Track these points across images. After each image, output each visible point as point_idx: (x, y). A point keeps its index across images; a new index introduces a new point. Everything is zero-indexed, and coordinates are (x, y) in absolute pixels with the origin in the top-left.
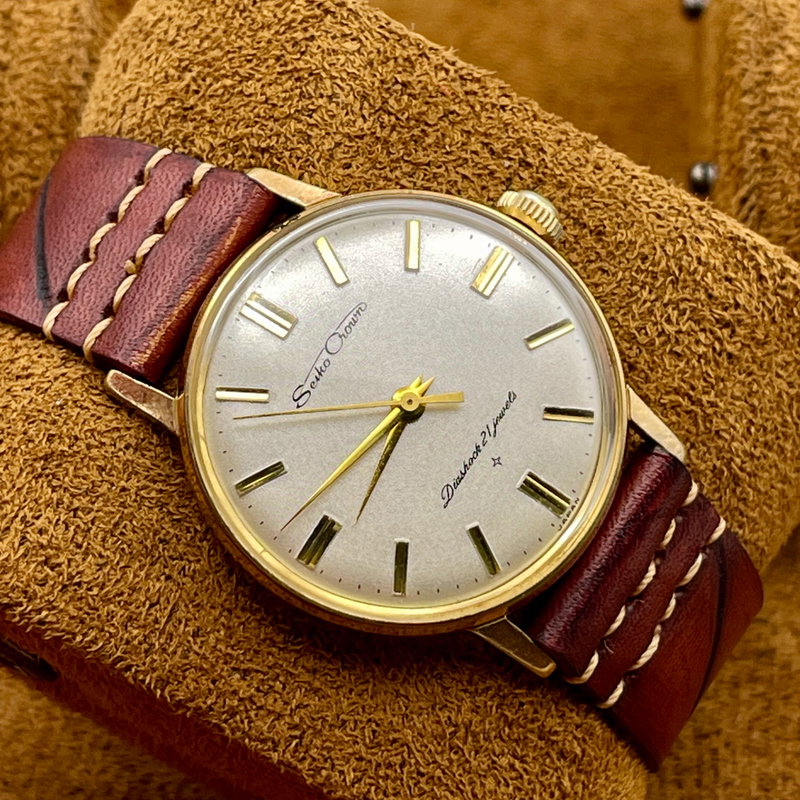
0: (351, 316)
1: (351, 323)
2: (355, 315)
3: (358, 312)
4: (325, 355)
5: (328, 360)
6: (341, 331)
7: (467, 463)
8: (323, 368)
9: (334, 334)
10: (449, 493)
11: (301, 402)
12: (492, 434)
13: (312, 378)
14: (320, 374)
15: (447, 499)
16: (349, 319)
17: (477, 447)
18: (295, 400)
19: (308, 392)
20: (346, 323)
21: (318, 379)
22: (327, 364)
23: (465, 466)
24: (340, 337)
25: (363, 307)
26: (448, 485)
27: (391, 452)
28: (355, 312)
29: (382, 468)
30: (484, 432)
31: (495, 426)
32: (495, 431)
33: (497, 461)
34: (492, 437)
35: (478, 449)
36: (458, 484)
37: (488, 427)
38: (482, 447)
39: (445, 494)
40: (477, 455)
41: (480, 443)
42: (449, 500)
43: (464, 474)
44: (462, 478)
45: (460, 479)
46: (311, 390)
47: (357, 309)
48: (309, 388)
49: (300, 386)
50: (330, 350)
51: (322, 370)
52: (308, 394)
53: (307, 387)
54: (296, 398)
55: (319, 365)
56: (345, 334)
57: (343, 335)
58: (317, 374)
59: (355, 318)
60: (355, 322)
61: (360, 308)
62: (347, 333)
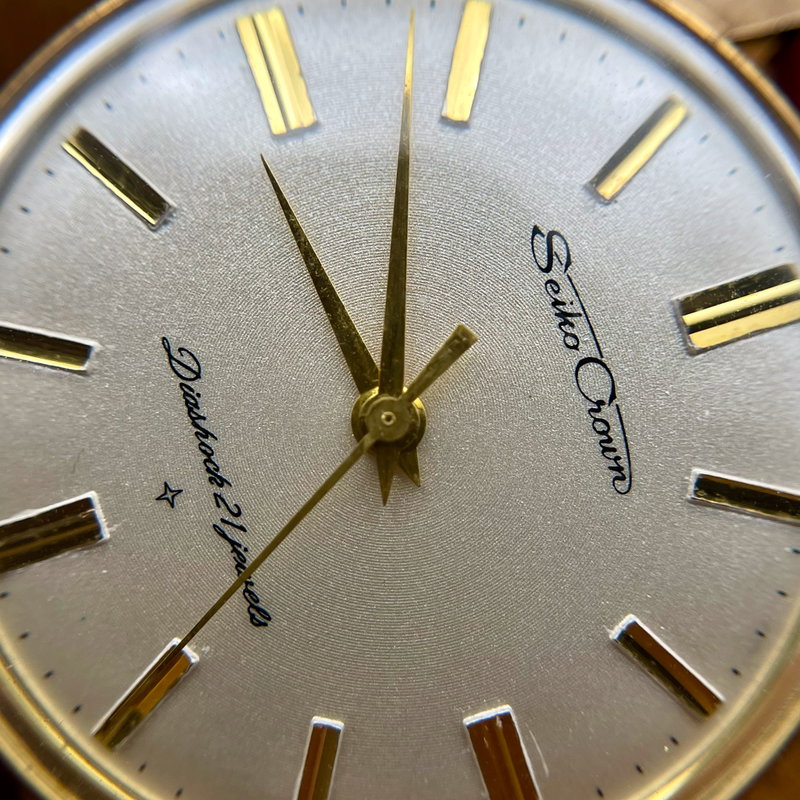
0: (621, 452)
1: (610, 440)
2: (618, 458)
3: (619, 469)
4: (587, 349)
5: (575, 347)
6: (608, 412)
7: (209, 441)
8: (566, 328)
9: (613, 397)
10: (187, 373)
11: (541, 243)
12: (227, 529)
13: (566, 294)
14: (563, 314)
15: (177, 355)
16: (617, 442)
17: (222, 482)
18: (552, 234)
19: (548, 270)
20: (615, 432)
21: (556, 303)
22: (571, 341)
23: (207, 434)
24: (600, 403)
25: (622, 486)
26: (198, 376)
27: (334, 321)
28: (623, 463)
29: (320, 281)
30: (238, 514)
31: (233, 543)
32: (223, 535)
33: (169, 495)
34: (219, 523)
35: (217, 479)
36: (186, 394)
37: (242, 528)
38: (215, 489)
39: (186, 359)
40: (208, 470)
41: (224, 491)
42: (171, 357)
43: (196, 421)
44: (190, 410)
45: (192, 405)
46: (547, 277)
47: (626, 472)
48: (552, 275)
49: (569, 263)
50: (591, 366)
51: (566, 322)
52: (544, 264)
53: (556, 273)
54: (556, 240)
55: (580, 327)
56: (598, 416)
57: (599, 410)
58: (568, 309)
59: (612, 455)
60: (605, 450)
61: (623, 478)
62: (596, 420)
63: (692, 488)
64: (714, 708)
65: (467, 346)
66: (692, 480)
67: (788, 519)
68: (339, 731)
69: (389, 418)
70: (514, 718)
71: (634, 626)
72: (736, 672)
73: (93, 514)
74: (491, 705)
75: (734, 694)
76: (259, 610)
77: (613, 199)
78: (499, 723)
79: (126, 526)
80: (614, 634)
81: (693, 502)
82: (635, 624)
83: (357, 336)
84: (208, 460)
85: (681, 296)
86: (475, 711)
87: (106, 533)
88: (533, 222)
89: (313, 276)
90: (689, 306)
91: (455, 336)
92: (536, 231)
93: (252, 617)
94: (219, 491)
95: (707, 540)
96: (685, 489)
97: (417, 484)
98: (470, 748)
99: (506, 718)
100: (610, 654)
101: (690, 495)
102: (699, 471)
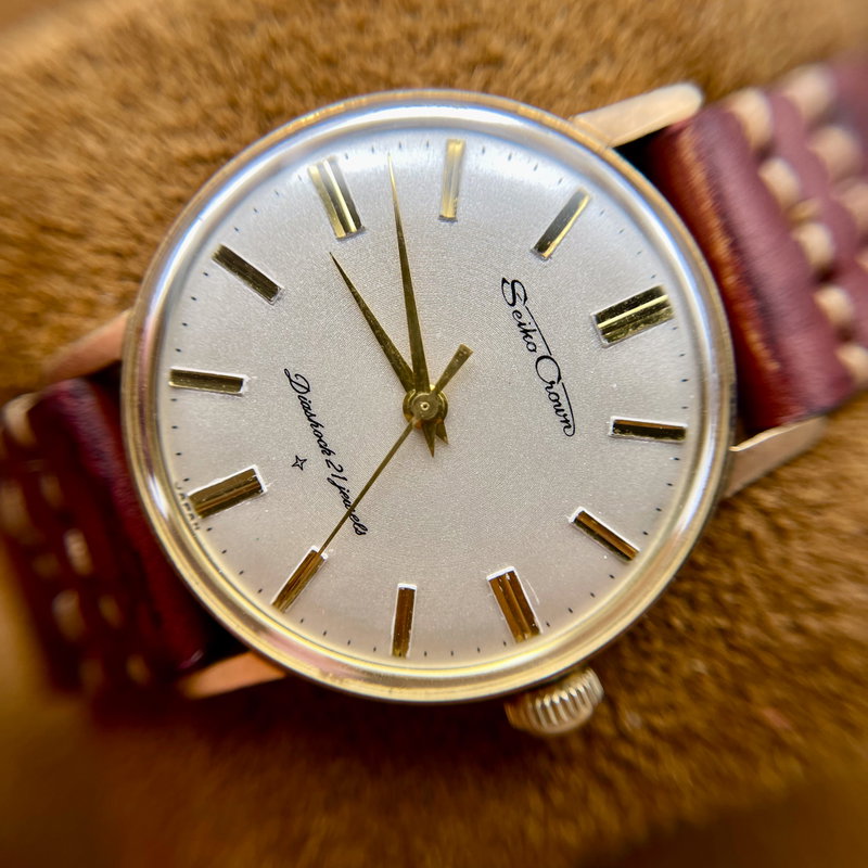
0: (567, 411)
1: (560, 405)
2: (565, 415)
3: (567, 421)
4: (542, 351)
5: (534, 350)
6: (557, 388)
7: (319, 429)
8: (528, 339)
9: (559, 378)
10: (301, 389)
11: (508, 288)
12: (335, 480)
13: (526, 319)
14: (525, 331)
15: (294, 379)
16: (565, 405)
17: (330, 453)
19: (513, 304)
20: (563, 400)
21: (520, 324)
23: (317, 425)
24: (552, 383)
25: (569, 431)
26: (308, 390)
28: (569, 417)
29: (374, 326)
30: (342, 470)
31: (340, 488)
32: (334, 484)
33: (299, 463)
34: (331, 477)
35: (326, 451)
36: (302, 402)
37: (344, 479)
38: (326, 457)
39: (300, 381)
40: (321, 446)
41: (331, 458)
42: (291, 381)
43: (310, 417)
44: (306, 411)
45: (307, 408)
46: (513, 309)
47: (571, 423)
48: (516, 308)
49: (526, 299)
50: (544, 361)
51: (527, 336)
52: (511, 301)
53: (519, 306)
54: (516, 285)
55: (536, 337)
56: (551, 391)
57: (552, 387)
58: (527, 327)
59: (562, 413)
60: (557, 411)
61: (569, 427)
62: (550, 393)
63: (611, 428)
64: (634, 556)
65: (467, 357)
66: (612, 424)
67: (671, 441)
68: (413, 591)
69: (425, 407)
70: (516, 574)
71: (583, 514)
72: (645, 533)
73: (256, 479)
74: (501, 567)
75: (645, 546)
76: (359, 525)
77: (550, 256)
78: (508, 577)
79: (275, 483)
80: (571, 519)
81: (612, 437)
82: (583, 512)
83: (401, 357)
84: (320, 440)
85: (596, 312)
86: (492, 572)
87: (265, 488)
88: (502, 276)
89: (370, 324)
90: (601, 318)
91: (459, 352)
92: (504, 281)
93: (356, 530)
94: (328, 458)
95: (623, 458)
96: (607, 430)
97: (447, 442)
98: (492, 593)
99: (511, 574)
100: (570, 531)
101: (610, 433)
102: (615, 418)
